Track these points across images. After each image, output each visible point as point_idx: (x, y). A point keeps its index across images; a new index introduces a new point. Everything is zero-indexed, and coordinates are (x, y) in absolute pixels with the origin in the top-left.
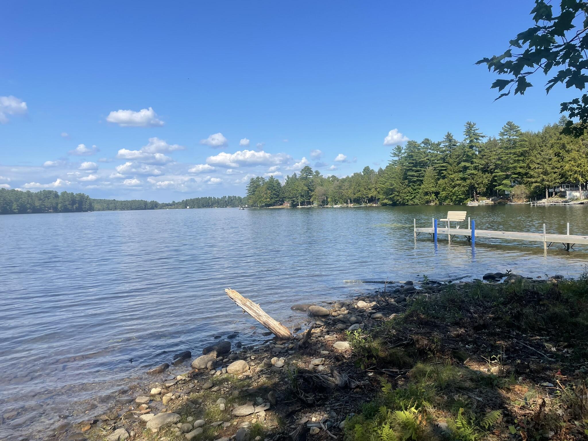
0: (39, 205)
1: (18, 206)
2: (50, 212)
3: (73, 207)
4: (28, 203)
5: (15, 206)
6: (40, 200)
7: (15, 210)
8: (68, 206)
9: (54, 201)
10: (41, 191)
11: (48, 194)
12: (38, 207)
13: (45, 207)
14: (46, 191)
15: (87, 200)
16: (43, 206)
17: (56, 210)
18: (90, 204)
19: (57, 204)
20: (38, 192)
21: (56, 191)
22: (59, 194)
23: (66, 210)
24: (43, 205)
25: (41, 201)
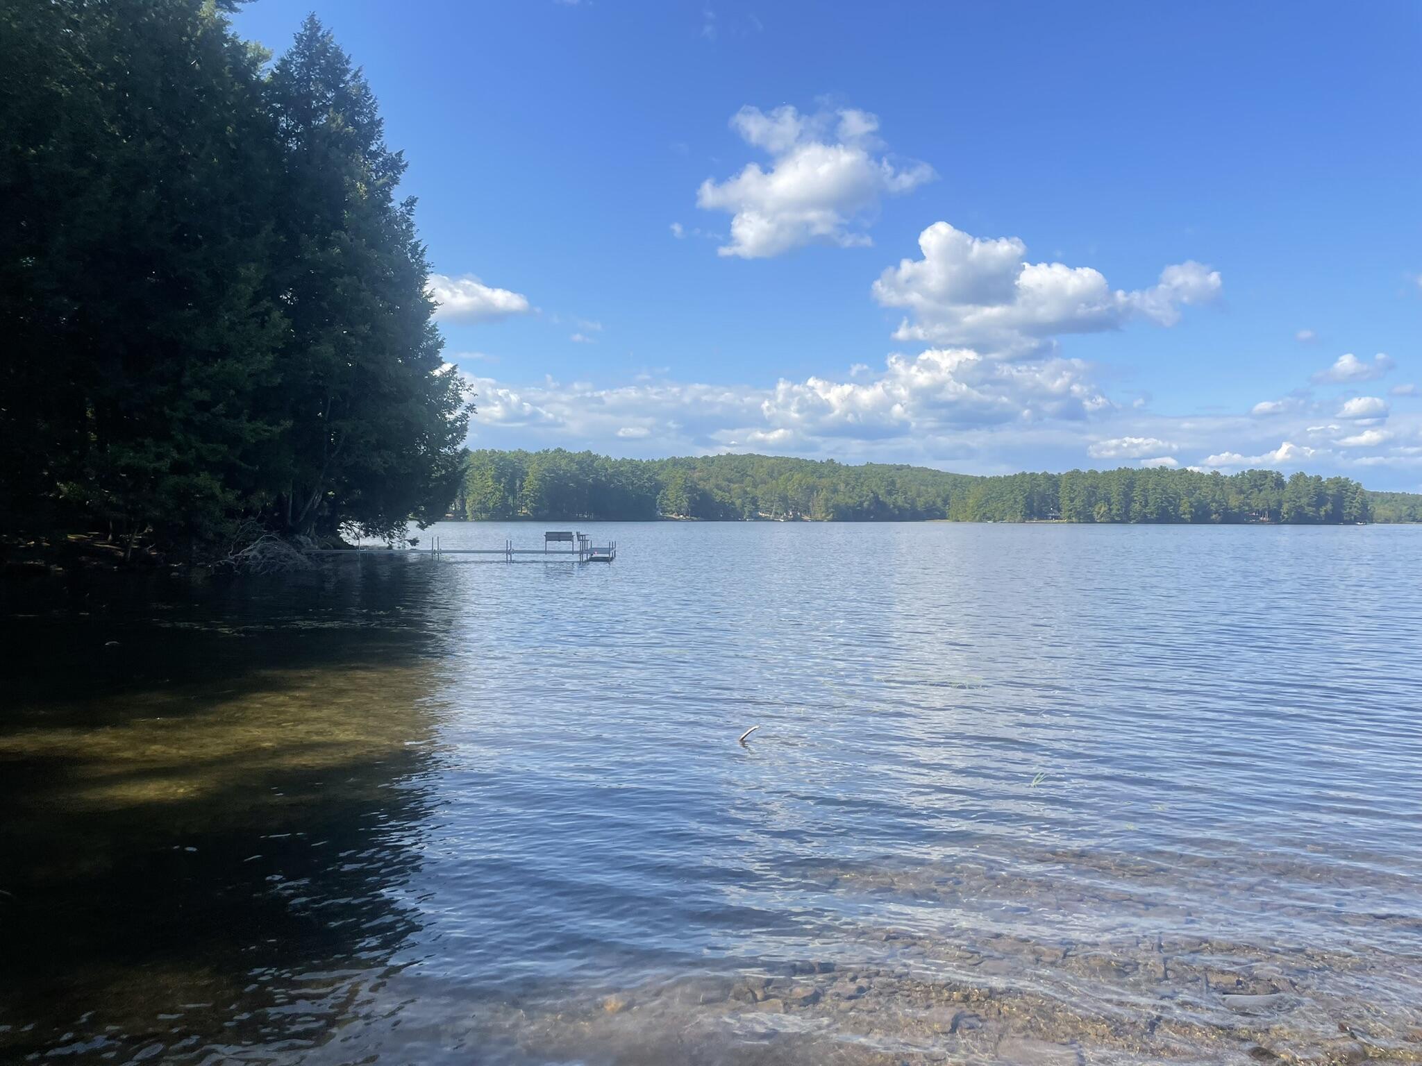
0: (1237, 504)
1: (1191, 506)
2: (1263, 522)
3: (1318, 511)
4: (1213, 501)
5: (1184, 507)
6: (1241, 492)
7: (1185, 514)
8: (1308, 509)
9: (1273, 497)
10: (1243, 472)
11: (1260, 480)
12: (1236, 510)
13: (1251, 510)
14: (1256, 472)
15: (1355, 494)
16: (1247, 508)
17: (1275, 517)
18: (1364, 505)
19: (1280, 504)
20: (1238, 475)
21: (1278, 473)
22: (1286, 479)
23: (1300, 519)
24: (1248, 505)
25: (1242, 497)
